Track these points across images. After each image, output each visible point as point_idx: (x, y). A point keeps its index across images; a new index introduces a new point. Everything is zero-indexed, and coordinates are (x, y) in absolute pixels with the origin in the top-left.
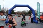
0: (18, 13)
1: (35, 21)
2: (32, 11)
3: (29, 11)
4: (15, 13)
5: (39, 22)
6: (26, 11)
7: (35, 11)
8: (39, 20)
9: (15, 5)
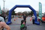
0: (19, 14)
1: (37, 23)
2: (33, 12)
3: (30, 12)
4: (16, 14)
5: (41, 24)
6: (27, 12)
7: (37, 11)
8: (41, 21)
9: (16, 5)
